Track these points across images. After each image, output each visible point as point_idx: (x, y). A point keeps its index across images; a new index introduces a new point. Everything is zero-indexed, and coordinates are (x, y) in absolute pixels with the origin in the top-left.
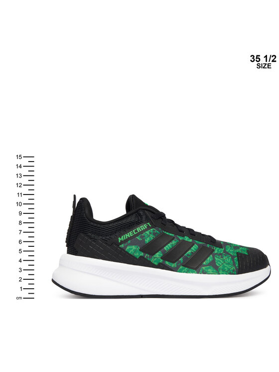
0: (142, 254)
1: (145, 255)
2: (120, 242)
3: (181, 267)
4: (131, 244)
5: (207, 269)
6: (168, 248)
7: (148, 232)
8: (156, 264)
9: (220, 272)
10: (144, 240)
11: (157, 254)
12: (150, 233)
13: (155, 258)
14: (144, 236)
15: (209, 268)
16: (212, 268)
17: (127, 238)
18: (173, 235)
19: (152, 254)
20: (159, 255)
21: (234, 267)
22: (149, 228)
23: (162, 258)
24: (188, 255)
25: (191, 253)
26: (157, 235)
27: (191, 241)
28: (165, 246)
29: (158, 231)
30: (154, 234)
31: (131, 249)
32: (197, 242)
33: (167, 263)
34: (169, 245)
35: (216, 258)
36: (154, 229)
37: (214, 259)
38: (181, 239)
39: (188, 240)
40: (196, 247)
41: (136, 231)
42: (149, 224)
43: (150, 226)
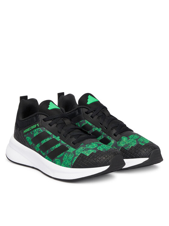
0: (32, 143)
2: (24, 133)
3: (47, 156)
4: (28, 136)
5: (57, 161)
7: (35, 130)
8: (37, 151)
9: (62, 165)
10: (33, 135)
11: (38, 145)
12: (37, 131)
13: (37, 147)
14: (34, 132)
15: (58, 161)
17: (27, 131)
18: (50, 133)
19: (36, 144)
21: (71, 163)
22: (37, 127)
23: (39, 148)
24: (52, 149)
25: (55, 148)
26: (40, 132)
27: (59, 140)
28: (42, 140)
29: (43, 129)
30: (39, 132)
31: (28, 139)
32: (62, 141)
33: (41, 152)
34: (45, 140)
35: (65, 155)
36: (40, 128)
37: (64, 155)
38: (54, 138)
39: (58, 139)
40: (59, 145)
41: (31, 128)
42: (38, 124)
43: (38, 126)
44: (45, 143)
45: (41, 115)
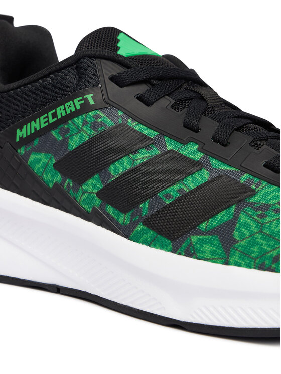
0: (58, 178)
1: (63, 181)
2: (18, 140)
3: (140, 227)
4: (39, 150)
5: (202, 242)
6: (119, 168)
7: (78, 121)
8: (88, 208)
9: (232, 260)
10: (65, 142)
11: (91, 181)
12: (85, 123)
13: (84, 192)
14: (68, 130)
15: (209, 242)
16: (215, 242)
17: (33, 131)
18: (147, 132)
19: (80, 180)
20: (94, 186)
22: (85, 108)
23: (99, 194)
24: (168, 196)
25: (180, 191)
26: (101, 129)
27: (198, 156)
28: (113, 162)
29: (112, 118)
30: (95, 126)
31: (37, 161)
32: (214, 162)
33: (110, 209)
34: (126, 159)
35: (243, 217)
36: (99, 112)
37: (236, 217)
38: (169, 148)
39: (191, 153)
40: (203, 177)
41: (54, 115)
42: (89, 97)
43: (92, 102)
44: (127, 175)
45: (102, 60)
